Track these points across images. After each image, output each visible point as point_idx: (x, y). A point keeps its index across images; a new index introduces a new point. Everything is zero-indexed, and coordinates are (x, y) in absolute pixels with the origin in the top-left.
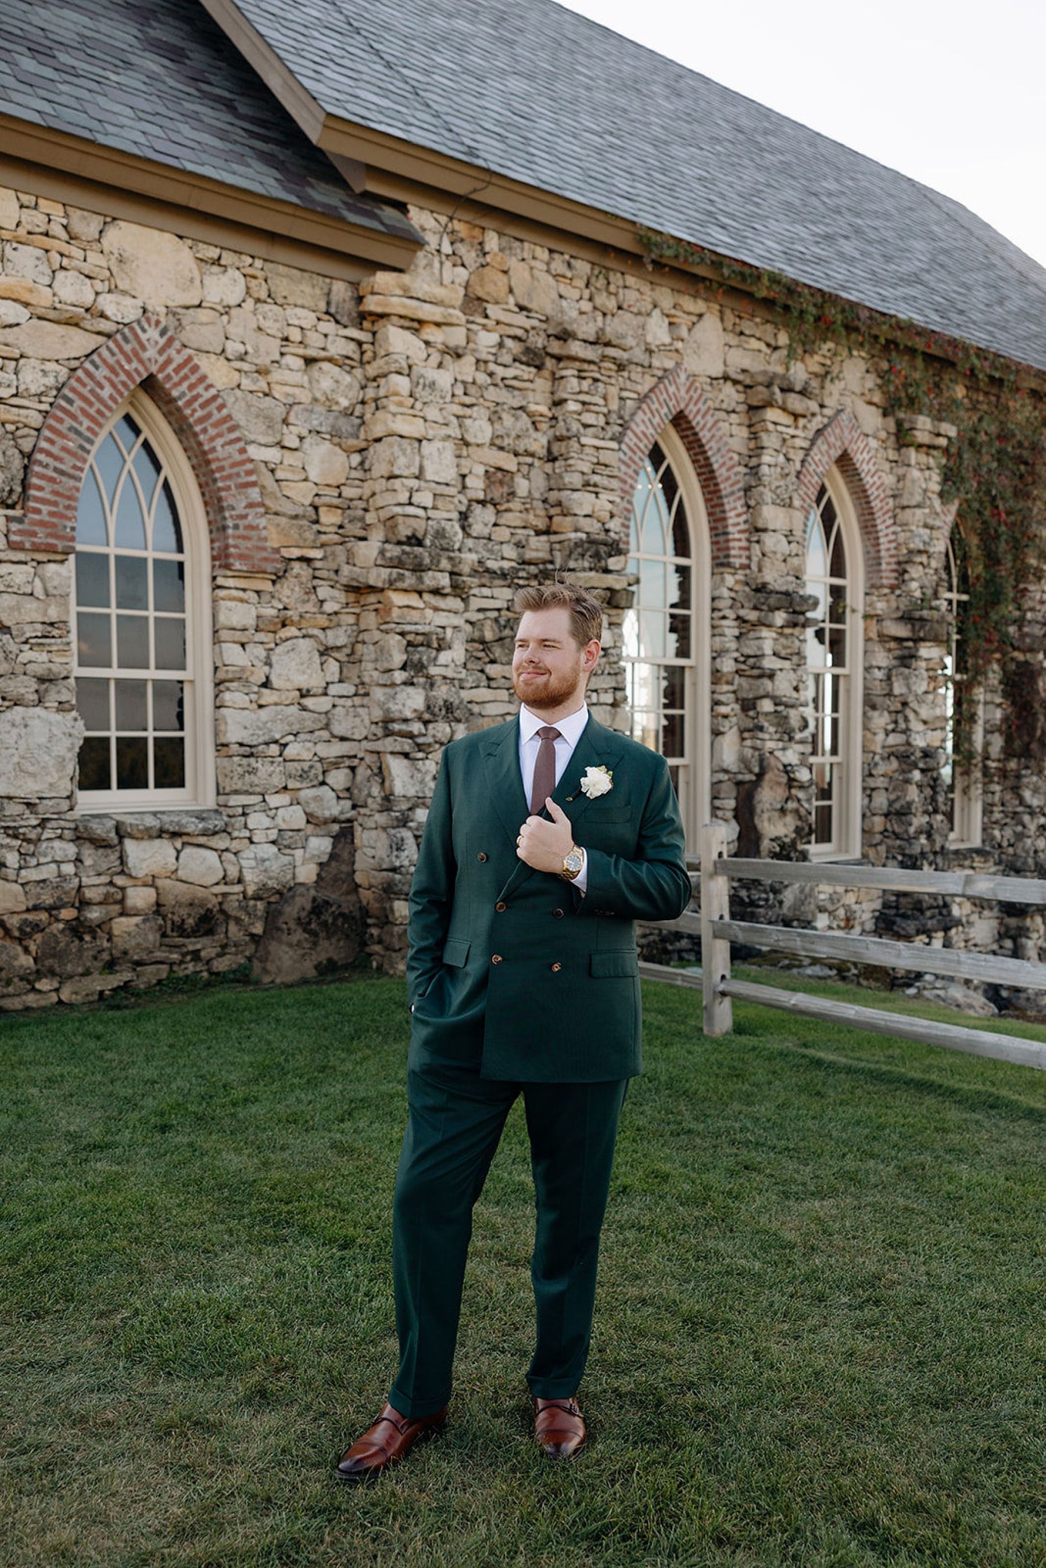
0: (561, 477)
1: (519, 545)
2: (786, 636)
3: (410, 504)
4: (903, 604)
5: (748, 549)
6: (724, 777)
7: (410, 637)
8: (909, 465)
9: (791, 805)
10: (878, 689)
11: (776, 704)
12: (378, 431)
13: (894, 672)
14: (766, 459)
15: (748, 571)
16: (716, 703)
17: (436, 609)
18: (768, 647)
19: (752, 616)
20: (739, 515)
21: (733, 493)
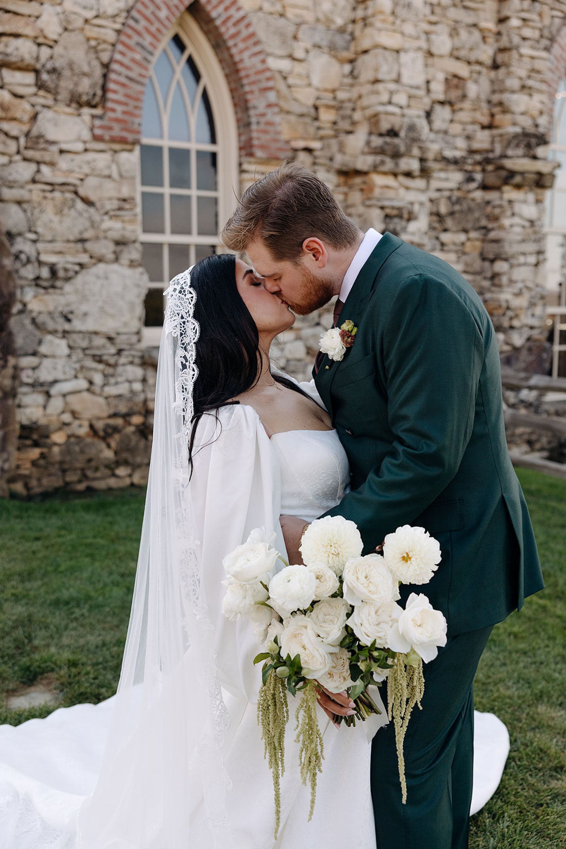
0: (502, 81)
1: (468, 138)
3: (390, 103)
7: (388, 211)
12: (366, 44)
17: (407, 188)
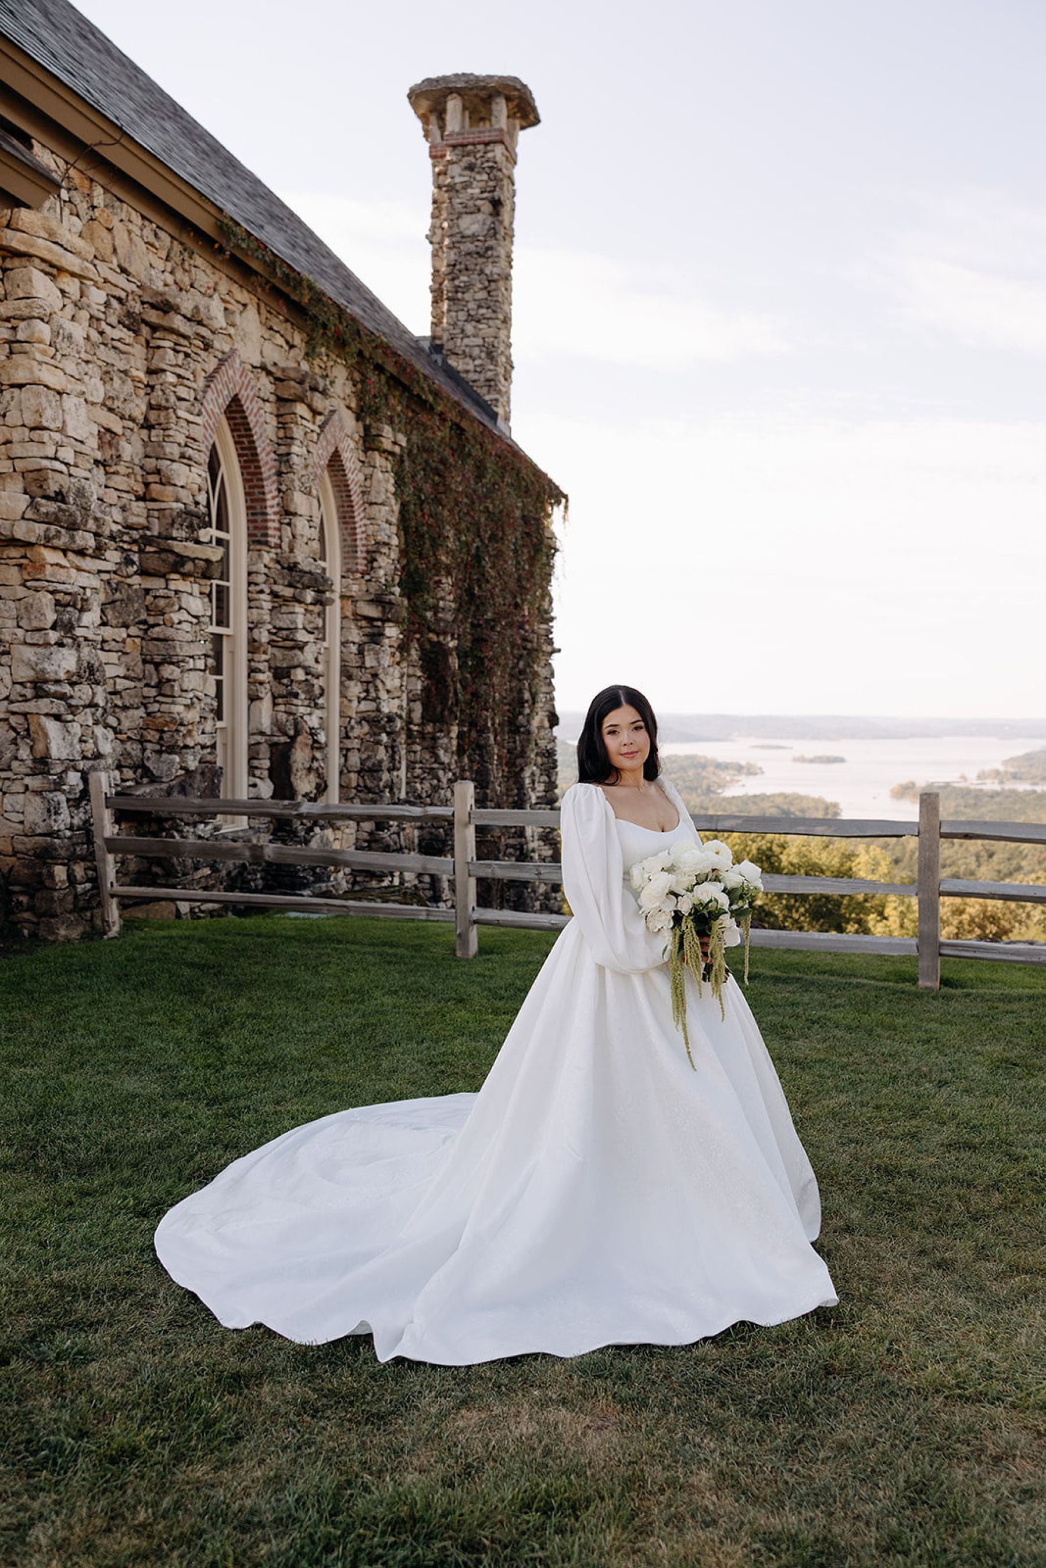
0: (159, 444)
1: (124, 509)
2: (311, 612)
3: (56, 459)
4: (373, 587)
5: (279, 530)
6: (259, 738)
7: (59, 596)
8: (374, 467)
9: (315, 765)
10: (354, 661)
11: (307, 674)
12: (20, 377)
13: (366, 647)
14: (295, 449)
15: (279, 551)
16: (252, 671)
17: (79, 569)
18: (300, 621)
19: (288, 592)
20: (273, 498)
21: (269, 477)
